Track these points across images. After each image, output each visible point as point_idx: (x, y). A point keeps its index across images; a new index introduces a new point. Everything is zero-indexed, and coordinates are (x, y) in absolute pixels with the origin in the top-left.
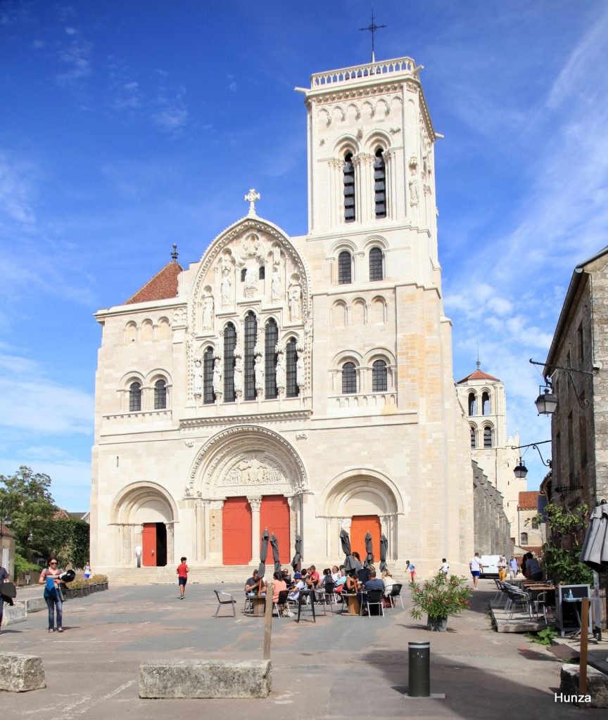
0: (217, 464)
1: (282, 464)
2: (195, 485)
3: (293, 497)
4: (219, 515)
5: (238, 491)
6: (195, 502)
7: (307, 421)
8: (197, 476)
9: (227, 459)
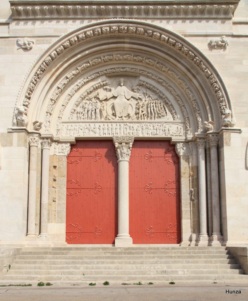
0: (66, 86)
1: (167, 94)
2: (31, 110)
3: (187, 142)
4: (63, 165)
5: (97, 131)
6: (29, 138)
7: (227, 22)
8: (35, 96)
9: (80, 82)
